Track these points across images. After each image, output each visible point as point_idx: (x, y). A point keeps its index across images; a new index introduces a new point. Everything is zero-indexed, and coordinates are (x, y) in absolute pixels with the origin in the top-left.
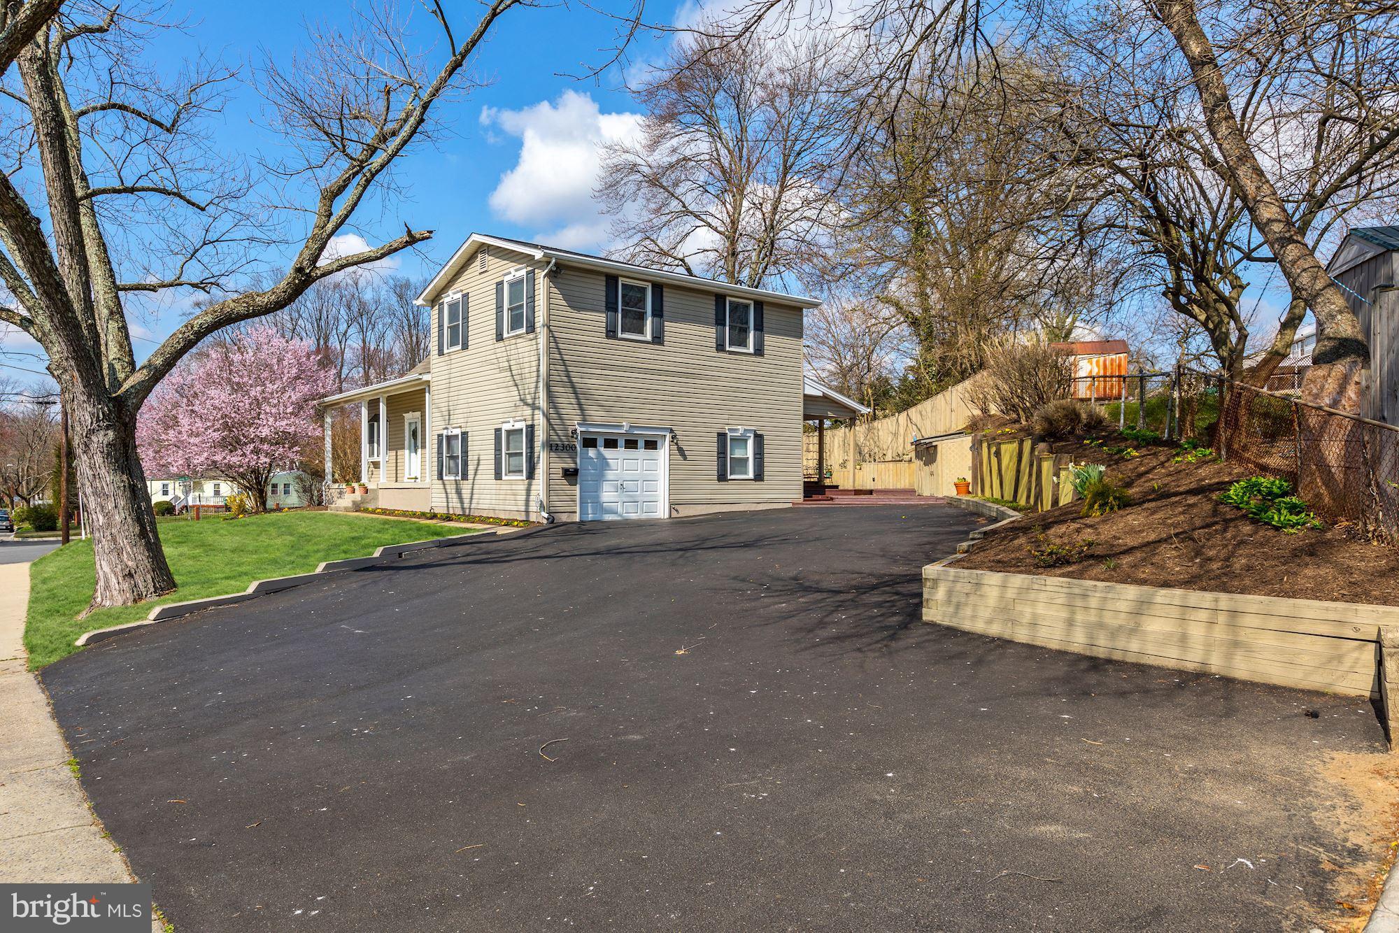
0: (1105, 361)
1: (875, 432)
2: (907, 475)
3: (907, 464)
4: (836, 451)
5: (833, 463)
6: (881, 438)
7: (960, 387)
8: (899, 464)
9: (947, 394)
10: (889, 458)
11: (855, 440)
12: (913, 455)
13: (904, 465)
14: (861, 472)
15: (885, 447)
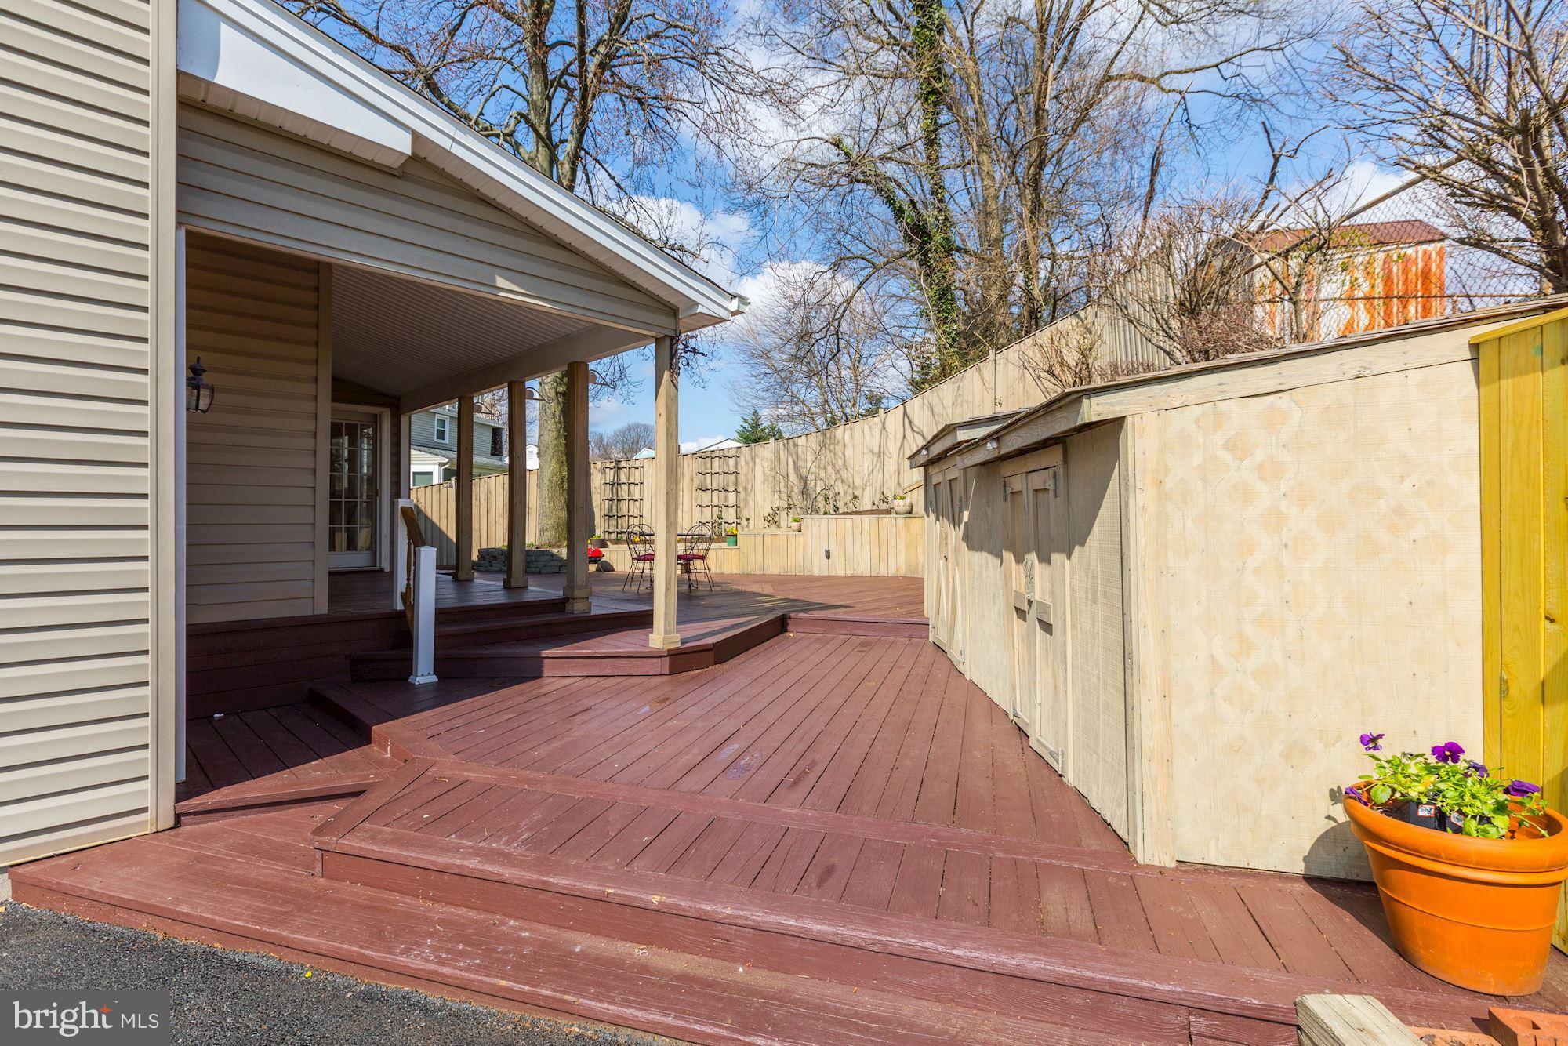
0: (1387, 261)
1: (839, 449)
2: (902, 546)
3: (901, 520)
4: (758, 488)
5: (751, 516)
6: (850, 462)
7: (1013, 353)
8: (884, 519)
9: (986, 367)
10: (866, 504)
11: (797, 468)
12: (917, 498)
13: (894, 524)
14: (801, 538)
15: (858, 482)
